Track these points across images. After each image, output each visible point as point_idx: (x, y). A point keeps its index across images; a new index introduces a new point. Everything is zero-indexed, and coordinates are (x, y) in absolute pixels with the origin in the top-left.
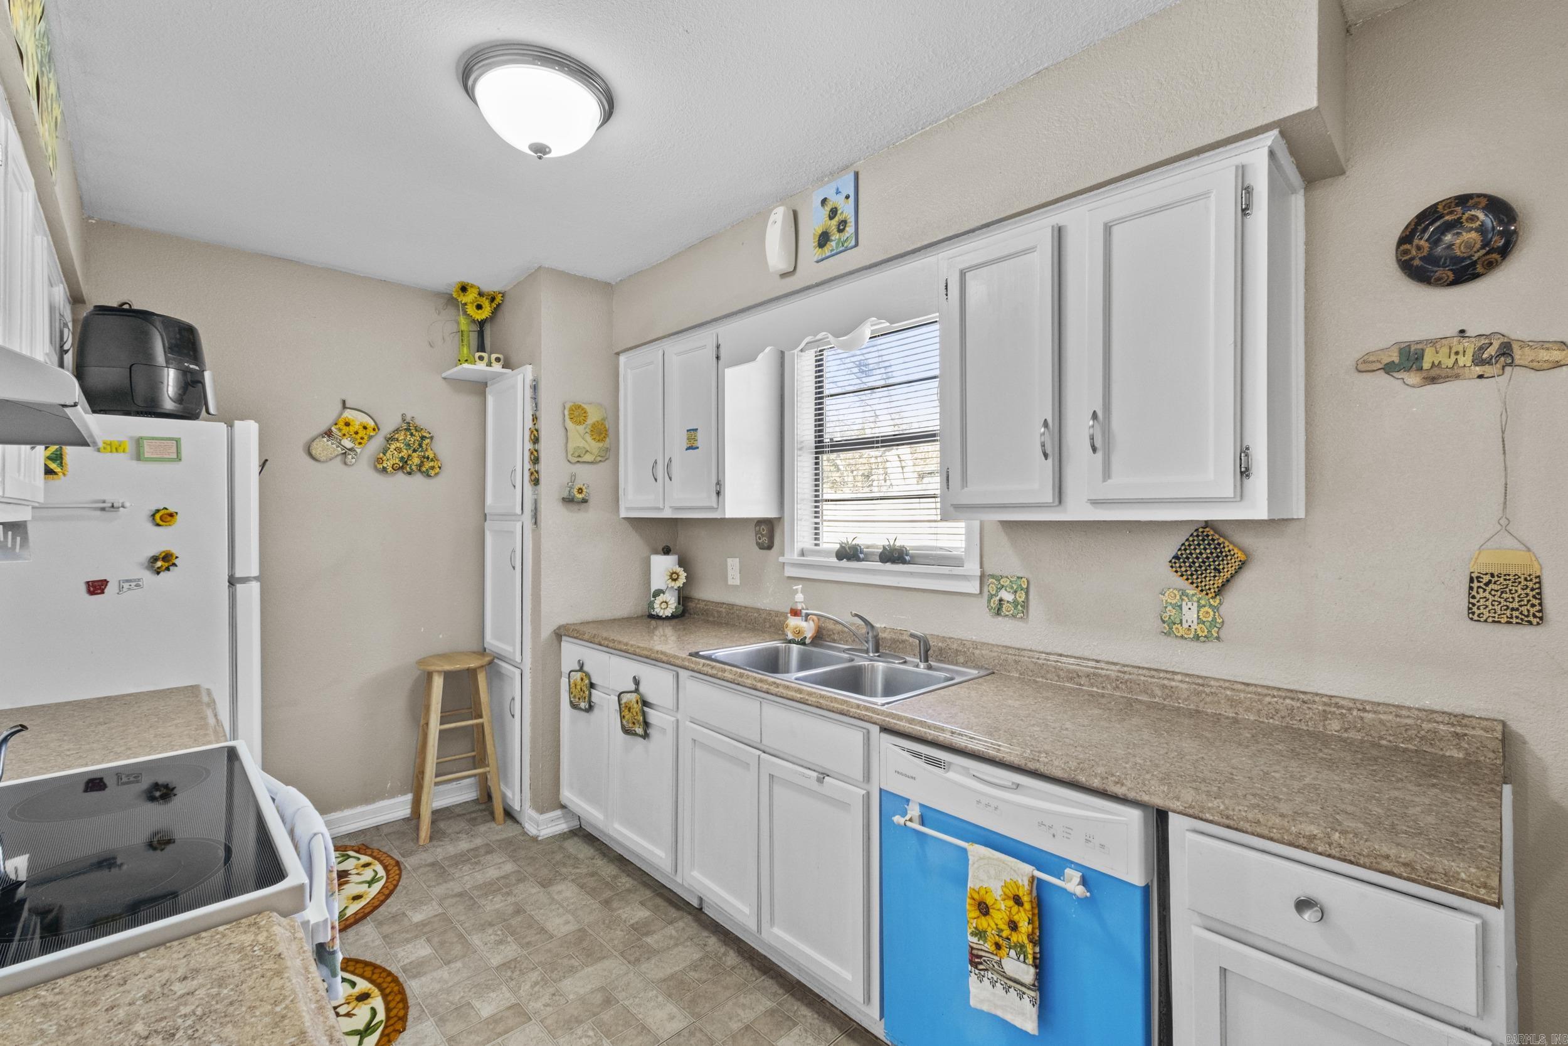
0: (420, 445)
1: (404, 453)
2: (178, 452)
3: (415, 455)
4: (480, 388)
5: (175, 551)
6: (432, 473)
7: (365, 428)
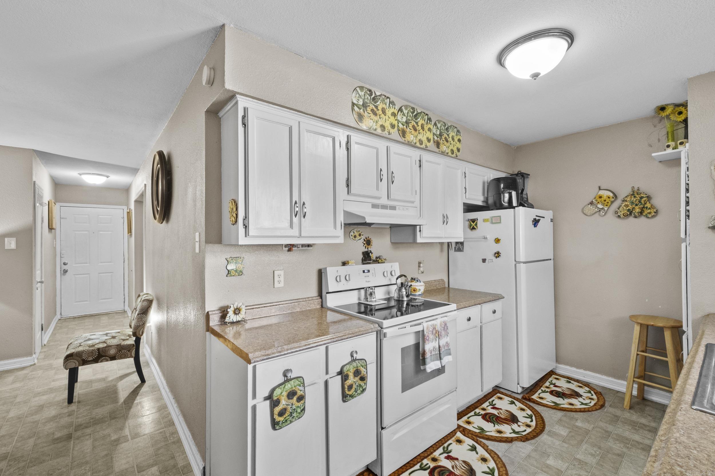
0: (640, 202)
1: (630, 207)
2: (500, 220)
3: (637, 207)
4: (676, 162)
5: (500, 252)
6: (650, 216)
7: (609, 198)
